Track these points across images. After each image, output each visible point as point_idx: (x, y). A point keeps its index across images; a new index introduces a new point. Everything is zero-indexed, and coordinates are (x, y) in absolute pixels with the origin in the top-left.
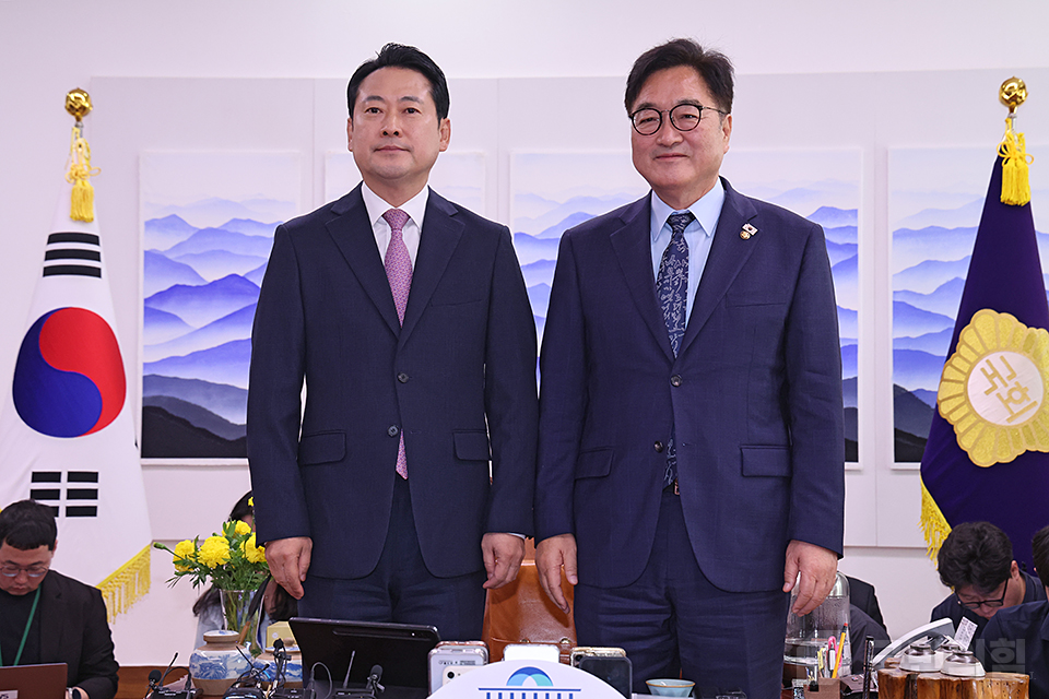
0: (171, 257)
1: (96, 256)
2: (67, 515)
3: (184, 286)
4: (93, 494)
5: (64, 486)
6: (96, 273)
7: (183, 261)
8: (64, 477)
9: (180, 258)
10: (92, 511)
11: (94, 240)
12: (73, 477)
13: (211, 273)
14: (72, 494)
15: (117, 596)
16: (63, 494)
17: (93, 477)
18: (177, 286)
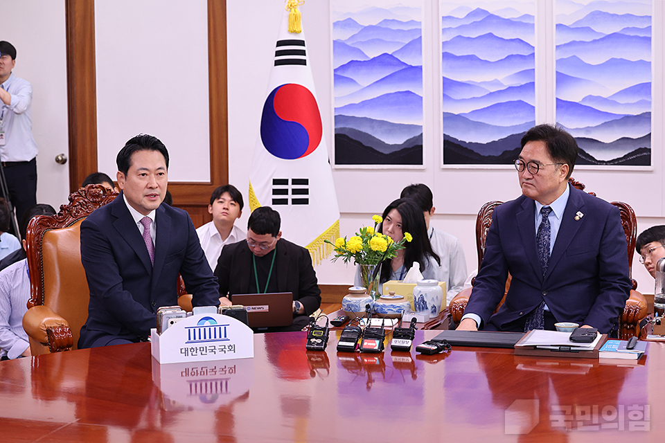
0: (349, 43)
1: (303, 53)
2: (293, 204)
3: (357, 61)
4: (306, 192)
5: (290, 187)
6: (303, 62)
7: (355, 46)
8: (290, 182)
9: (353, 44)
10: (306, 202)
11: (302, 43)
12: (295, 182)
13: (372, 54)
14: (295, 192)
15: (321, 249)
16: (290, 192)
17: (305, 182)
18: (352, 61)
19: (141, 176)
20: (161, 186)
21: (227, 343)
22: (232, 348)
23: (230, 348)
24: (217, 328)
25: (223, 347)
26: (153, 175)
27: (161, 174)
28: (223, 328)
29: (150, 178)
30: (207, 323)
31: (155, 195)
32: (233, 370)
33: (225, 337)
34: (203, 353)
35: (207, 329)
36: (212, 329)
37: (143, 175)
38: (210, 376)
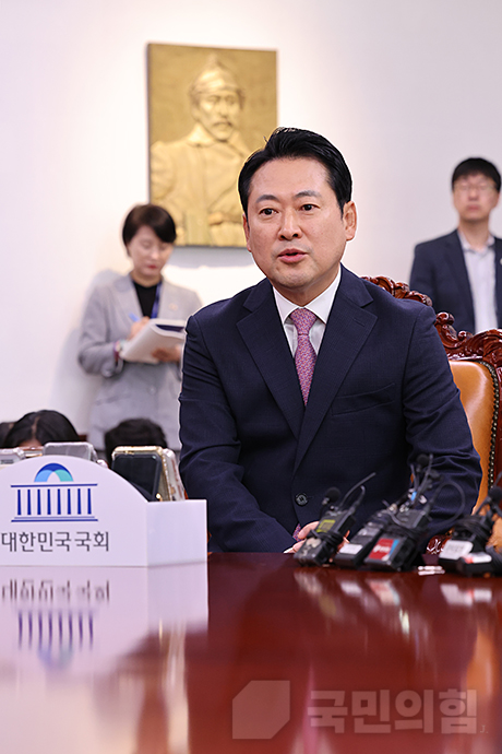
19: (263, 214)
20: (309, 231)
21: (92, 528)
22: (102, 539)
23: (99, 538)
24: (74, 491)
25: (85, 537)
26: (289, 210)
27: (307, 207)
28: (84, 491)
29: (283, 217)
30: (54, 478)
31: (295, 253)
32: (104, 592)
33: (89, 512)
34: (46, 546)
35: (54, 491)
36: (64, 491)
37: (267, 211)
38: (57, 603)
